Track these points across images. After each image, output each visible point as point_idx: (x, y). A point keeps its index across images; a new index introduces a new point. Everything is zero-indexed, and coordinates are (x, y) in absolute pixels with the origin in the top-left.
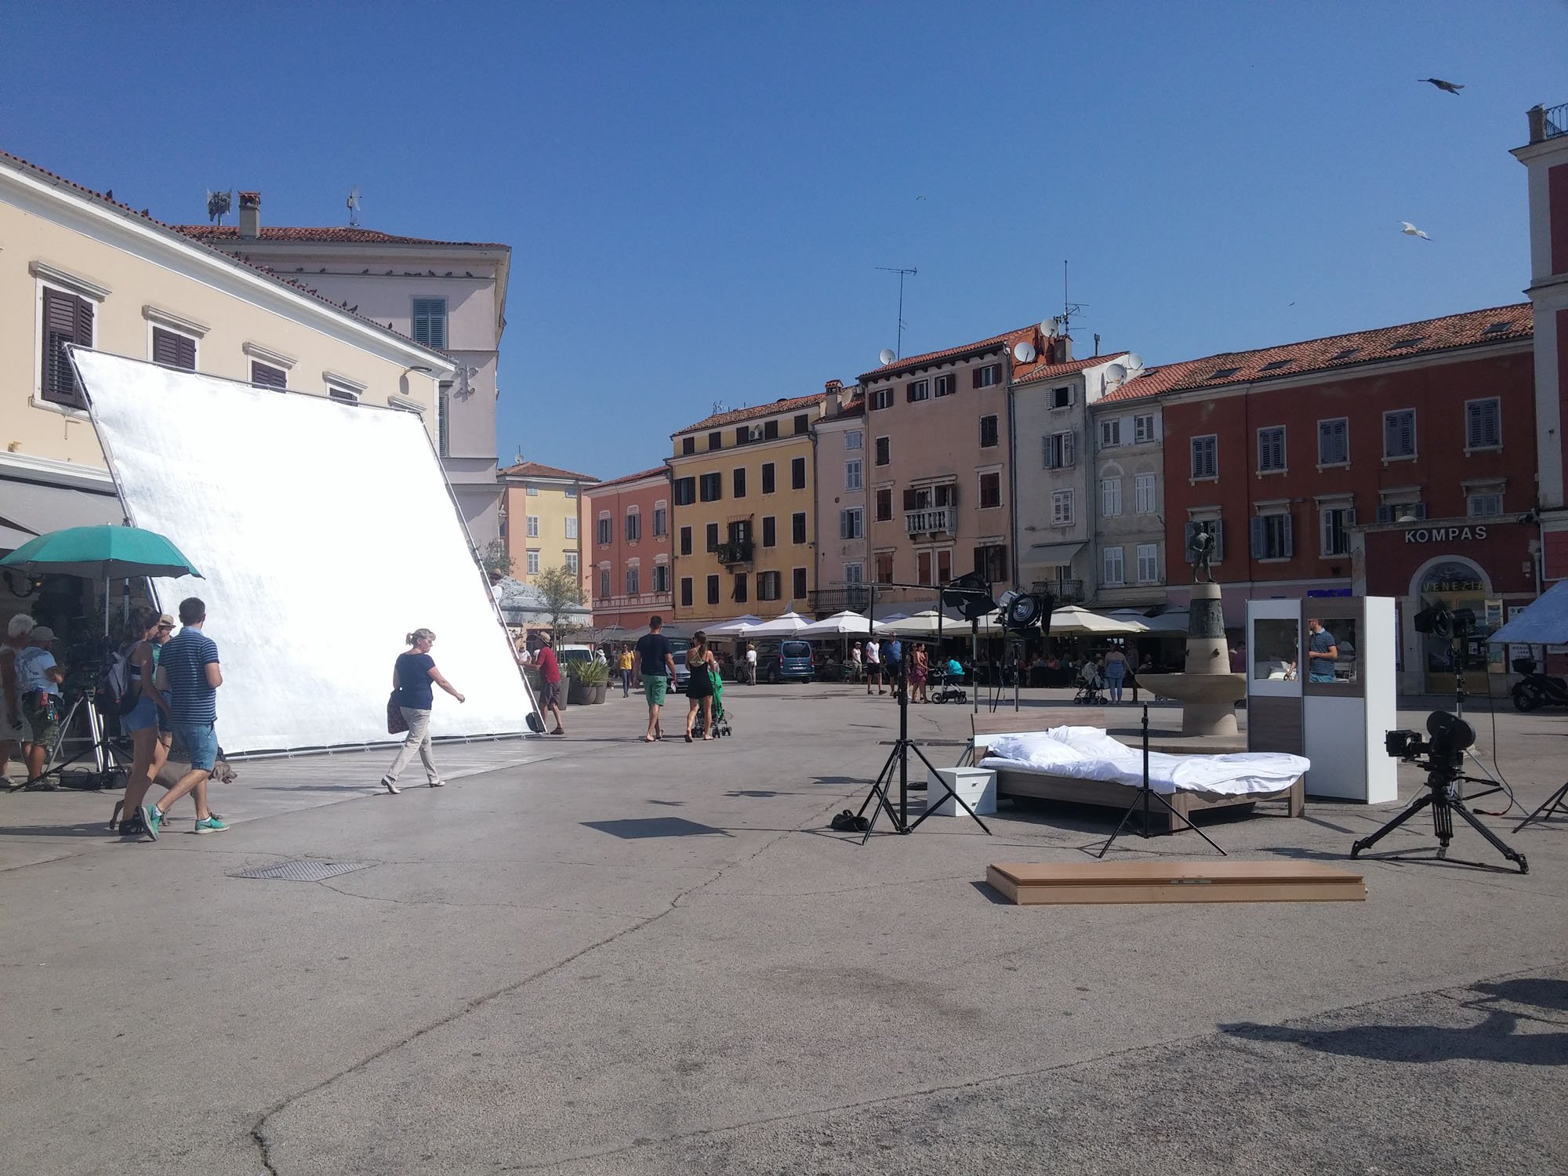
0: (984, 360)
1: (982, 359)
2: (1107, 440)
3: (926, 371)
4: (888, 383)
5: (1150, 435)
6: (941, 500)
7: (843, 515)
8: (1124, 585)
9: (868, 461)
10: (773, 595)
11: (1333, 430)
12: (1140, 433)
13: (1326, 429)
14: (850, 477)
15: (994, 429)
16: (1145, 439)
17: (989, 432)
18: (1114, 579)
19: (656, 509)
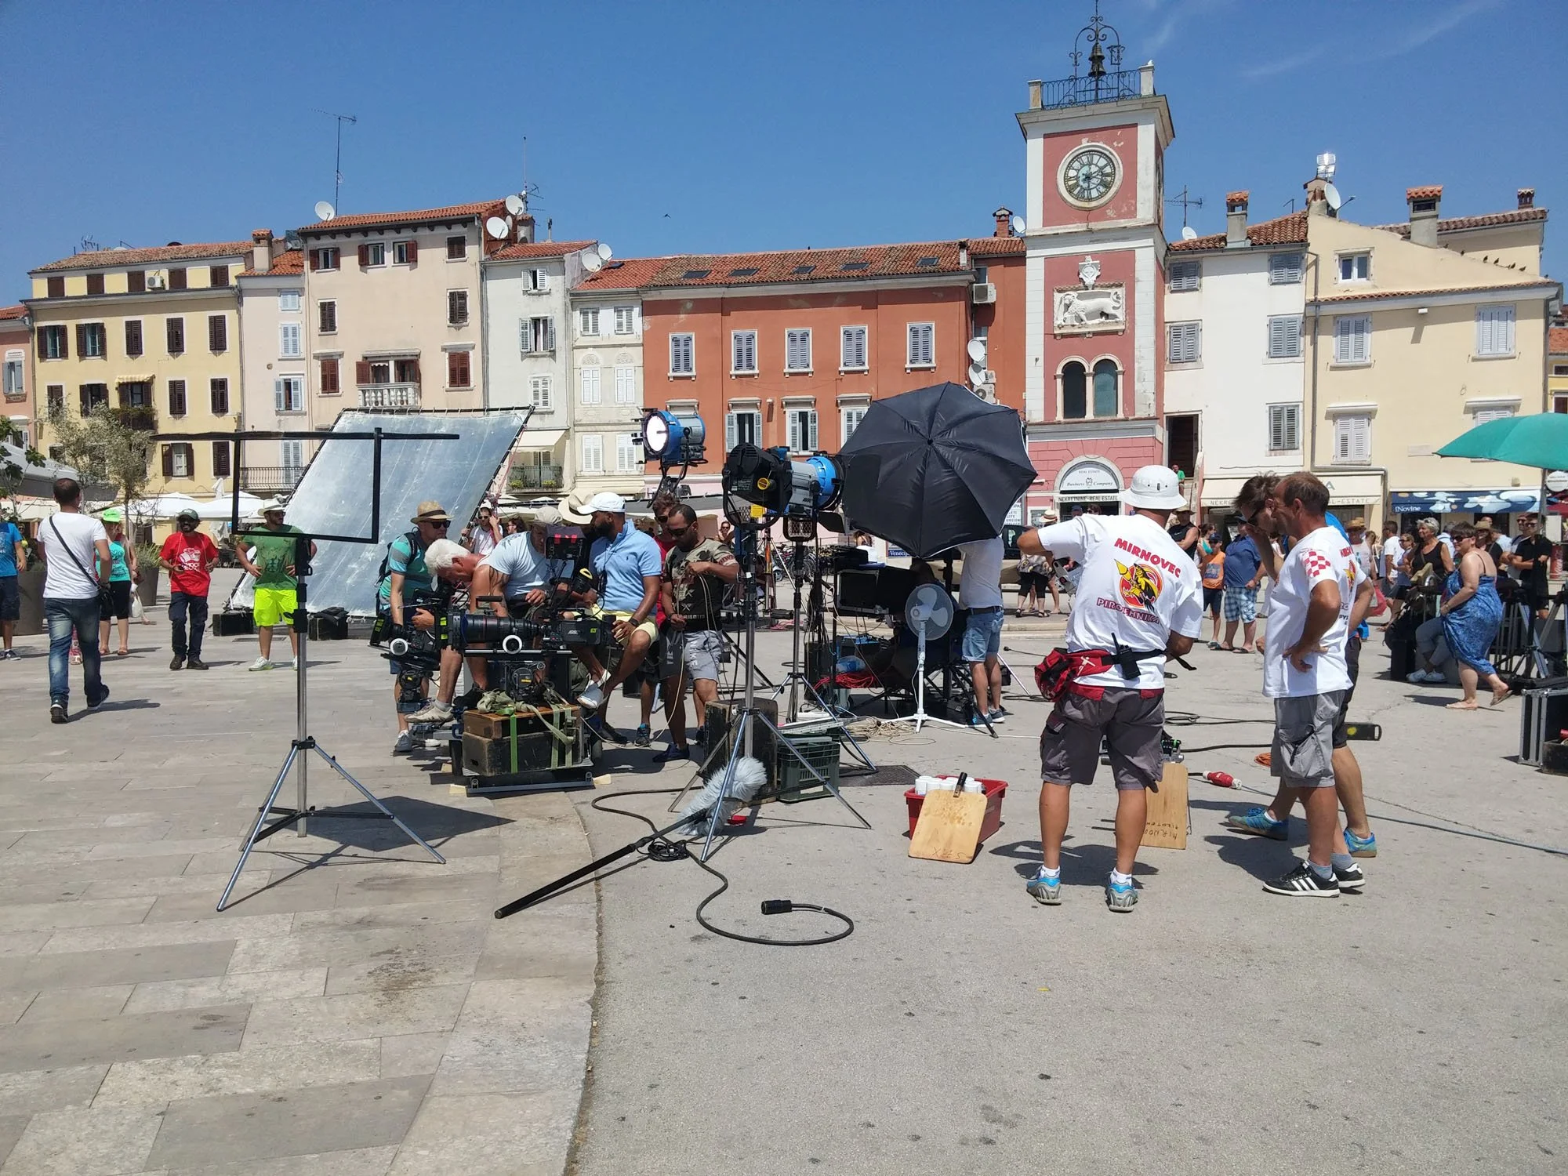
0: (452, 231)
1: (450, 228)
2: (586, 328)
3: (382, 234)
4: (335, 241)
5: (630, 327)
6: (402, 376)
7: (278, 384)
8: (603, 473)
9: (308, 326)
10: (183, 471)
11: (798, 339)
12: (620, 325)
13: (792, 337)
14: (286, 343)
15: (463, 307)
16: (625, 331)
17: (458, 309)
18: (593, 467)
19: (8, 360)
